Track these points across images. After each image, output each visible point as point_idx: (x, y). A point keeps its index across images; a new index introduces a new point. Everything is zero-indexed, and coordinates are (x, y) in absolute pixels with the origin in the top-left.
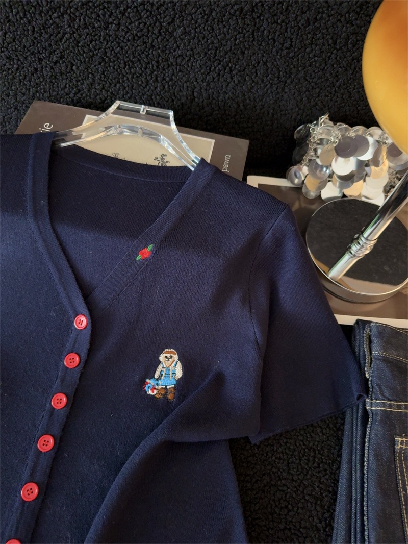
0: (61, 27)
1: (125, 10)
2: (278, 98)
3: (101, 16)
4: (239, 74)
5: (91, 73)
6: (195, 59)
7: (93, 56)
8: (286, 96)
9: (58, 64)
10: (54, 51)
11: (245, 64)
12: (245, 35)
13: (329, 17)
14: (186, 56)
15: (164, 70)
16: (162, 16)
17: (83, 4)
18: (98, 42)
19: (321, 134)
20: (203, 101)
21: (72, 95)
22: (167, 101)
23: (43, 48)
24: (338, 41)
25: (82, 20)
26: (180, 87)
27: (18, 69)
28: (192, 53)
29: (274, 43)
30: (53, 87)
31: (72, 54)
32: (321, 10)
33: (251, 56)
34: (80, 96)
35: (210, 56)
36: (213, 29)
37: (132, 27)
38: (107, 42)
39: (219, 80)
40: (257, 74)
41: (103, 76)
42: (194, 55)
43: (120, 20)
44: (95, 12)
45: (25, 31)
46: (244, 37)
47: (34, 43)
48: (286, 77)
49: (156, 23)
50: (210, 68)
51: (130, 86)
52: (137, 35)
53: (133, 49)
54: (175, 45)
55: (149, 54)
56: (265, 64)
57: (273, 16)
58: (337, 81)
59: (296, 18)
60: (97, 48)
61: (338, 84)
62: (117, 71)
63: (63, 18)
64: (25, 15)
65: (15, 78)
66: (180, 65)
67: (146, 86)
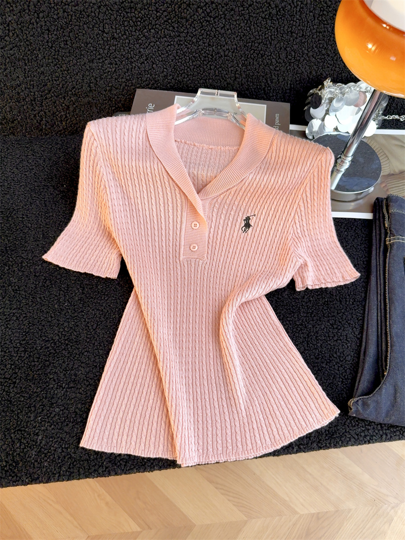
1: (192, 22)
2: (294, 72)
3: (176, 28)
4: (267, 58)
6: (237, 50)
9: (143, 64)
10: (141, 56)
12: (271, 30)
13: (328, 13)
14: (231, 49)
17: (164, 22)
18: (172, 46)
20: (242, 79)
21: (150, 86)
22: (217, 83)
23: (134, 54)
29: (292, 33)
31: (154, 56)
32: (322, 9)
33: (276, 45)
34: (155, 85)
35: (248, 47)
39: (253, 63)
40: (279, 57)
41: (173, 69)
42: (236, 48)
43: (188, 29)
44: (172, 26)
46: (271, 32)
47: (128, 51)
48: (300, 57)
49: (212, 29)
50: (248, 56)
52: (199, 39)
53: (196, 48)
55: (206, 50)
56: (285, 49)
62: (183, 65)
66: (227, 56)
67: (202, 74)
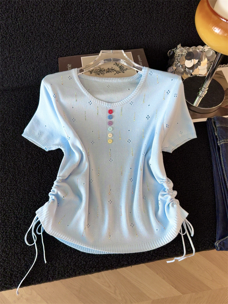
0: (78, 28)
5: (89, 44)
7: (90, 37)
8: (164, 40)
11: (148, 30)
15: (116, 38)
16: (116, 18)
19: (179, 52)
24: (182, 16)
25: (86, 24)
26: (123, 43)
27: (60, 46)
28: (127, 30)
30: (73, 51)
36: (135, 19)
37: (105, 24)
38: (95, 31)
45: (64, 31)
48: (163, 33)
51: (103, 46)
54: (121, 28)
55: (111, 33)
57: (157, 11)
58: (183, 31)
59: (165, 11)
60: (91, 34)
61: (183, 32)
63: (79, 24)
64: (65, 26)
65: (58, 51)
66: (123, 35)
